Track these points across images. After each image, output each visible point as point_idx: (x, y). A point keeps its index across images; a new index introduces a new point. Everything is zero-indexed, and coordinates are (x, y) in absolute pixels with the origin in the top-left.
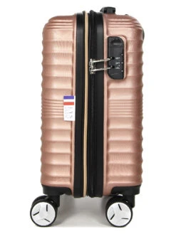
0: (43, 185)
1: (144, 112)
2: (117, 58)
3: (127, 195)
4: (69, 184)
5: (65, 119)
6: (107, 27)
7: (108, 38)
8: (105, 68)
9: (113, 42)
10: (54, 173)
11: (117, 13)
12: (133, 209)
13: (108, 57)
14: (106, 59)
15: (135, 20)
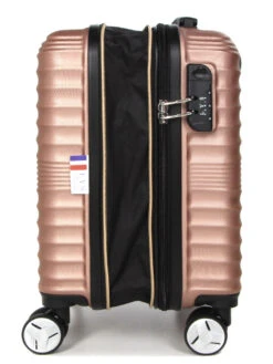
0: (42, 293)
1: (242, 183)
2: (201, 99)
3: (219, 308)
4: (82, 289)
5: (73, 192)
6: (186, 49)
7: (188, 66)
8: (184, 114)
9: (195, 73)
10: (60, 275)
11: (201, 26)
12: (229, 328)
13: (188, 96)
14: (184, 100)
15: (228, 39)
